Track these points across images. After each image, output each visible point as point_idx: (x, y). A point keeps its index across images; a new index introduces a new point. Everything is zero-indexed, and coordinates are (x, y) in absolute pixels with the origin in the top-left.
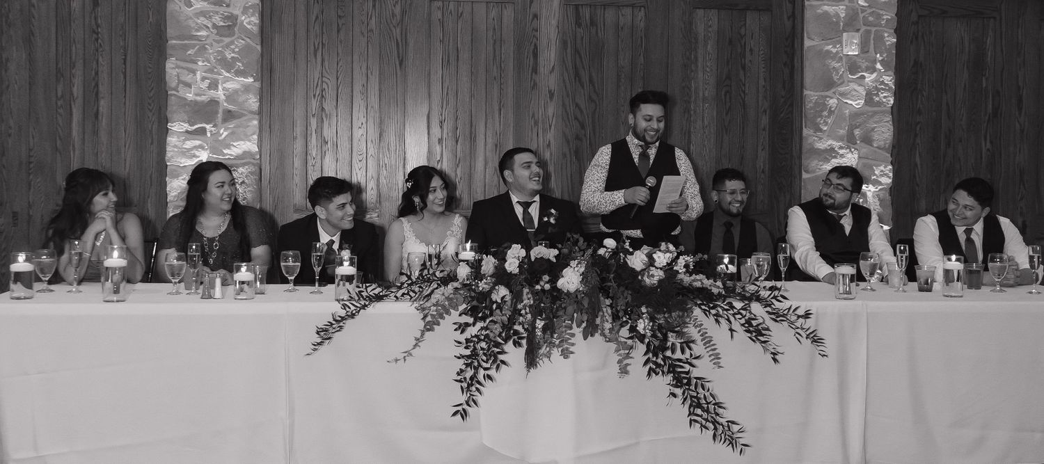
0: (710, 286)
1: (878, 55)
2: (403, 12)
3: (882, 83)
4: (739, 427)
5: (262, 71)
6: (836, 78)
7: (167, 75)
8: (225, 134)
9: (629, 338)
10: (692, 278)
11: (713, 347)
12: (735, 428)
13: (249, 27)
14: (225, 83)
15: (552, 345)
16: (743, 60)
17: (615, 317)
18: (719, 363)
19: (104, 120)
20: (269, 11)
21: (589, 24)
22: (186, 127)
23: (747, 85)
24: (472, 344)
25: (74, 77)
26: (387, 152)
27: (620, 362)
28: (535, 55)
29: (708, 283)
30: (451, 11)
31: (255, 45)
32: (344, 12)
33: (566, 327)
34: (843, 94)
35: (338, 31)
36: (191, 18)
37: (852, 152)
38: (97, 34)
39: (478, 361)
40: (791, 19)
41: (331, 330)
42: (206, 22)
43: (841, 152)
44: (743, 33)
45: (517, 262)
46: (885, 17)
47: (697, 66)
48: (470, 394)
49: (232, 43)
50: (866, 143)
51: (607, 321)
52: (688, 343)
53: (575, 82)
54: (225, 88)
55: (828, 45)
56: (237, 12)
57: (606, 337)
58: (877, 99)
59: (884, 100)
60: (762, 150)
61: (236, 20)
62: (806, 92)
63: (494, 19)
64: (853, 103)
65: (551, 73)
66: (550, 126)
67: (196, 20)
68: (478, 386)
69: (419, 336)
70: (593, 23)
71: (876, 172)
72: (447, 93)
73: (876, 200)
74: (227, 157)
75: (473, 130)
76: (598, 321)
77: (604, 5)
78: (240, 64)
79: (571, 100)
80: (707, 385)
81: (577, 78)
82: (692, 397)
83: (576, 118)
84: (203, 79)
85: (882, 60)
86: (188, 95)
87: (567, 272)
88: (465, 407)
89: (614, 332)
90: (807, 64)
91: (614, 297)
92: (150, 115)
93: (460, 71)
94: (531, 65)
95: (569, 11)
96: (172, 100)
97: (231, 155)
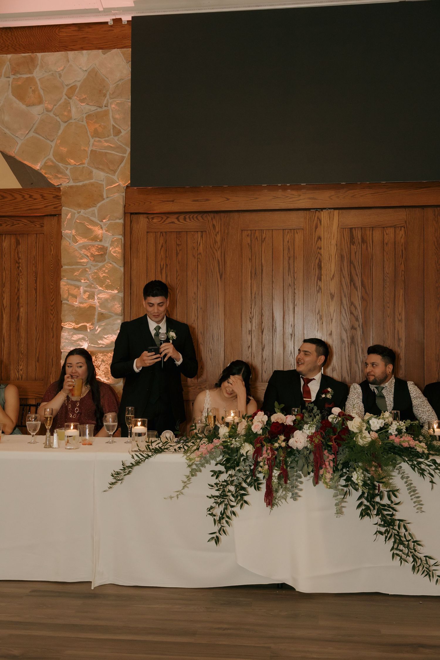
0: (415, 446)
2: (222, 240)
4: (435, 561)
5: (124, 286)
7: (61, 290)
8: (99, 329)
9: (344, 486)
10: (402, 439)
11: (417, 495)
12: (432, 562)
13: (114, 255)
14: (99, 294)
15: (286, 489)
17: (335, 470)
18: (421, 508)
19: (23, 322)
20: (129, 243)
21: (360, 241)
22: (74, 325)
24: (222, 487)
25: (4, 293)
26: (212, 340)
27: (336, 505)
28: (320, 267)
29: (413, 443)
30: (257, 237)
31: (119, 267)
32: (180, 241)
33: (297, 476)
35: (177, 256)
36: (76, 250)
38: (19, 263)
39: (228, 501)
41: (123, 474)
42: (86, 253)
45: (261, 425)
48: (221, 525)
49: (104, 266)
51: (329, 473)
52: (393, 492)
53: (351, 285)
54: (99, 297)
56: (106, 245)
57: (327, 485)
61: (107, 250)
63: (288, 242)
65: (331, 280)
66: (332, 320)
67: (80, 251)
68: (227, 519)
69: (186, 480)
70: (363, 241)
72: (255, 297)
74: (100, 346)
75: (274, 324)
76: (321, 472)
77: (372, 228)
78: (109, 281)
79: (347, 300)
80: (408, 526)
81: (352, 283)
82: (395, 534)
83: (351, 313)
84: (85, 292)
86: (74, 303)
87: (297, 433)
88: (218, 534)
89: (333, 481)
91: (336, 453)
92: (52, 317)
93: (264, 282)
94: (317, 275)
95: (345, 233)
96: (65, 307)
97: (103, 344)
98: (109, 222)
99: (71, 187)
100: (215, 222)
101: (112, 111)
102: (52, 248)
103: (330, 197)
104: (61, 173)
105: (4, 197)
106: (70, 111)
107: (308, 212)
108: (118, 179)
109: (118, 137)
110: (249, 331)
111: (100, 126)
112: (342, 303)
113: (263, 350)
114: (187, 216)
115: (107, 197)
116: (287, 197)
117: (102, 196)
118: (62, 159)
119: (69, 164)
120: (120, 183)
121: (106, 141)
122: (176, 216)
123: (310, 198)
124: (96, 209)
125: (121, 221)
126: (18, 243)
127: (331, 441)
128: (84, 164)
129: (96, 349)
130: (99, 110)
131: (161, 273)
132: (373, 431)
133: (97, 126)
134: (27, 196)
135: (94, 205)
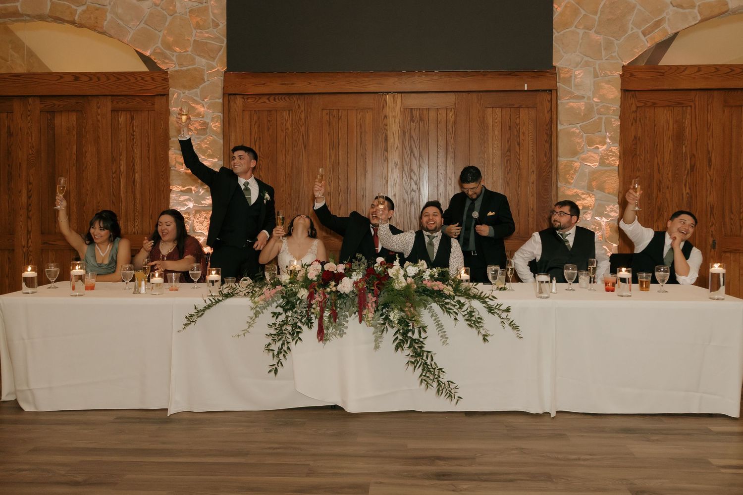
0: (444, 289)
1: (608, 133)
2: (306, 117)
3: (611, 151)
4: (455, 385)
5: (224, 155)
6: (579, 149)
7: (169, 158)
8: (202, 192)
9: (383, 324)
10: (433, 283)
11: (443, 330)
12: (453, 386)
13: (215, 129)
16: (518, 139)
17: (377, 310)
18: (446, 341)
19: (138, 185)
20: (228, 119)
21: (419, 119)
22: (180, 188)
23: (521, 155)
24: (279, 326)
25: (121, 161)
26: (298, 201)
27: (375, 340)
28: (386, 140)
29: (442, 287)
30: (334, 115)
31: (219, 139)
32: (271, 119)
33: (344, 316)
34: (584, 159)
35: (268, 130)
37: (591, 197)
38: (133, 136)
39: (285, 338)
40: (550, 112)
41: (196, 316)
43: (583, 196)
44: (518, 122)
45: (316, 273)
46: (612, 109)
47: (488, 144)
49: (206, 139)
50: (601, 191)
52: (423, 328)
53: (411, 156)
55: (573, 128)
56: (207, 121)
58: (608, 162)
59: (612, 162)
60: (532, 196)
61: (208, 125)
62: (559, 159)
63: (360, 120)
64: (591, 165)
65: (395, 151)
66: (395, 184)
69: (250, 320)
70: (421, 119)
71: (607, 209)
72: (333, 165)
73: (608, 227)
74: (203, 205)
75: (349, 187)
76: (364, 312)
77: (428, 109)
78: (211, 151)
79: (408, 168)
81: (412, 154)
83: (411, 178)
85: (610, 136)
86: (182, 169)
87: (346, 280)
90: (560, 141)
91: (378, 296)
92: (163, 182)
93: (340, 151)
94: (383, 147)
95: (406, 112)
96: (173, 173)
97: (206, 204)
98: (209, 101)
99: (177, 71)
100: (299, 102)
101: (211, 7)
102: (162, 123)
103: (394, 83)
104: (168, 59)
105: (119, 79)
106: (175, 6)
107: (376, 95)
108: (217, 65)
109: (216, 29)
110: (328, 193)
111: (201, 19)
112: (403, 170)
113: (340, 208)
114: (277, 97)
115: (208, 80)
116: (359, 82)
117: (203, 79)
118: (169, 47)
119: (176, 52)
120: (219, 68)
121: (206, 33)
122: (268, 97)
123: (377, 84)
124: (198, 90)
125: (221, 101)
126: (132, 118)
127: (373, 286)
128: (188, 51)
129: (201, 208)
130: (200, 5)
131: (255, 145)
132: (409, 277)
133: (198, 19)
134: (139, 79)
135: (197, 87)
